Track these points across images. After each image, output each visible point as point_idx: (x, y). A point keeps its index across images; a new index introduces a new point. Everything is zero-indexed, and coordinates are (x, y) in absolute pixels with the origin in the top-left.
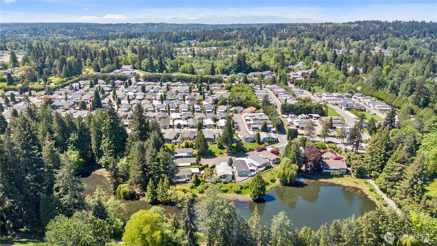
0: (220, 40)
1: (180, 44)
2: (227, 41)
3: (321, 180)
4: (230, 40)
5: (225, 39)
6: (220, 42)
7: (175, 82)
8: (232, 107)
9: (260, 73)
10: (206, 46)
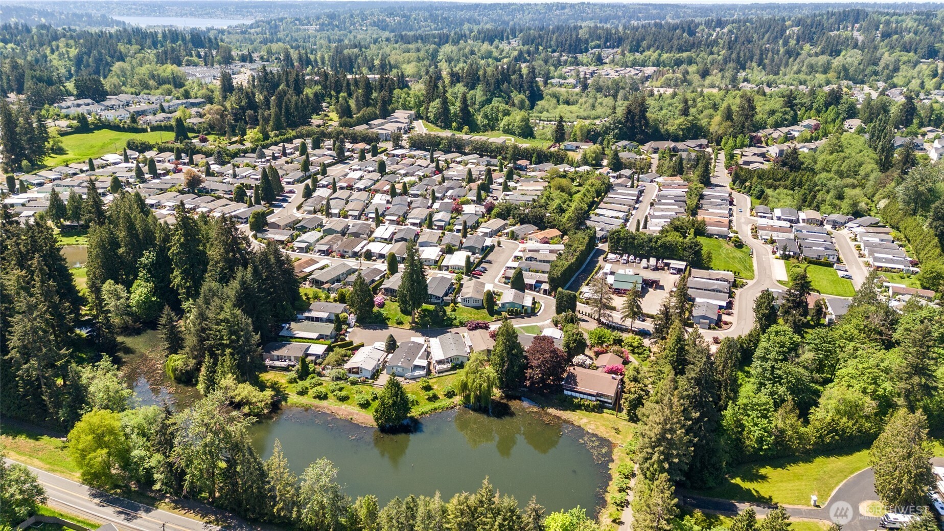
0: (670, 50)
1: (580, 56)
2: (685, 55)
3: (551, 411)
4: (693, 51)
5: (681, 50)
6: (668, 55)
7: (466, 154)
8: (514, 225)
9: (672, 145)
10: (634, 64)
